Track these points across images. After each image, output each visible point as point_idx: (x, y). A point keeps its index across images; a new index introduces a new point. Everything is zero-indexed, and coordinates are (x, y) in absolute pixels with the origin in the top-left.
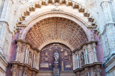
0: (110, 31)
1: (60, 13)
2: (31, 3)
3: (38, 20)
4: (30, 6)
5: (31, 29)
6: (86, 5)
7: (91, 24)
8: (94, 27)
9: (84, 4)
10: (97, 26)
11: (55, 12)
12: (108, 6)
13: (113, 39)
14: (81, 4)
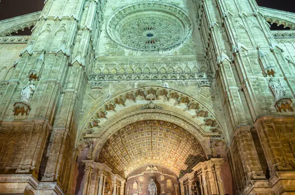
0: (243, 141)
1: (162, 112)
2: (108, 97)
3: (120, 126)
4: (106, 103)
5: (108, 141)
6: (200, 97)
7: (210, 130)
8: (216, 134)
9: (197, 96)
10: (220, 133)
11: (149, 110)
12: (238, 97)
13: (249, 156)
14: (192, 95)
